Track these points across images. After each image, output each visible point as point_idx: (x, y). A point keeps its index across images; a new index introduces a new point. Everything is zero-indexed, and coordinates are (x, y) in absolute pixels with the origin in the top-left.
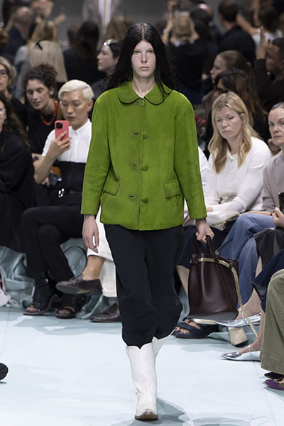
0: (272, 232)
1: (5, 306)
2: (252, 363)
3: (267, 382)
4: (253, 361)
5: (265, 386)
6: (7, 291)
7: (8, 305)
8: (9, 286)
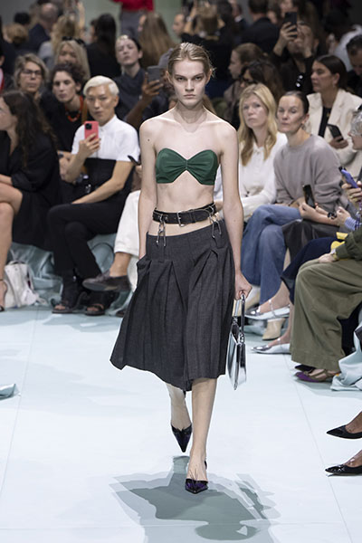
0: (300, 224)
1: (33, 305)
2: (282, 356)
3: (297, 375)
4: (284, 353)
5: (296, 378)
6: (36, 290)
7: (37, 304)
8: (37, 285)
